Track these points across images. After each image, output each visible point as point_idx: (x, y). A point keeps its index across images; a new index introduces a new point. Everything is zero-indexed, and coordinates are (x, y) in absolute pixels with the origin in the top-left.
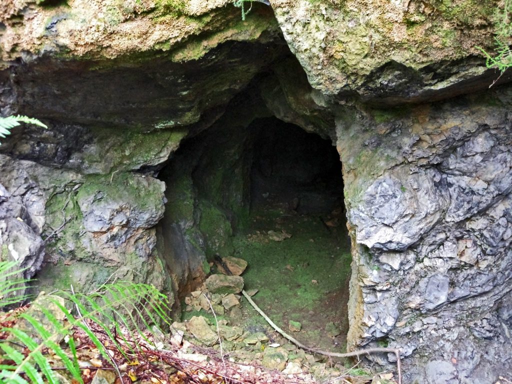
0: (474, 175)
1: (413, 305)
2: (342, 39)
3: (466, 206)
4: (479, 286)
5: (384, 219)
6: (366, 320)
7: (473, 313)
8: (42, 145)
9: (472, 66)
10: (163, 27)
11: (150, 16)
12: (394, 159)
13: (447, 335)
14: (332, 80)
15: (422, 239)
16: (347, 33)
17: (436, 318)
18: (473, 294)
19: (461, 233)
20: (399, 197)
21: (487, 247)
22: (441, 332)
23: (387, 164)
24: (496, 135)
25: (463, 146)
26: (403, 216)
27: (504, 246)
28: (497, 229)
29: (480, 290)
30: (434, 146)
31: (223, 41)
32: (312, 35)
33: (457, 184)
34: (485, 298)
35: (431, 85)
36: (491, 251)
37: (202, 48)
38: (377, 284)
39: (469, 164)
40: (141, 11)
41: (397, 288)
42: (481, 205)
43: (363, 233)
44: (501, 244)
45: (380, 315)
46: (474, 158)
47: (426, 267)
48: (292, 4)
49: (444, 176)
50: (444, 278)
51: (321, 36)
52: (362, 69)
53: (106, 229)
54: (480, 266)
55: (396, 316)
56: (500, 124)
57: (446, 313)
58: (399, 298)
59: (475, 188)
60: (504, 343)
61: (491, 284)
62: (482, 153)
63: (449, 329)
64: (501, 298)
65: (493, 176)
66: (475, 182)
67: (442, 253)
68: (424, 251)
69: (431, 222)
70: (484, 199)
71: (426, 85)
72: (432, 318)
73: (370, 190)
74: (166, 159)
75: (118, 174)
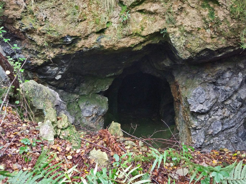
0: (226, 85)
1: (210, 133)
2: (190, 42)
3: (225, 96)
4: (231, 124)
5: (200, 101)
6: (193, 141)
7: (230, 134)
8: (68, 83)
9: (230, 49)
10: (134, 39)
11: (130, 36)
12: (200, 81)
13: (223, 143)
14: (186, 55)
15: (211, 109)
16: (192, 40)
17: (218, 138)
18: (229, 127)
19: (223, 106)
20: (204, 93)
21: (232, 110)
22: (220, 142)
23: (199, 83)
24: (232, 71)
25: (222, 75)
26: (206, 100)
27: (237, 110)
28: (235, 103)
29: (231, 125)
30: (213, 76)
31: (148, 43)
32: (181, 41)
33: (221, 89)
34: (233, 129)
35: (217, 55)
36: (233, 111)
37: (142, 46)
38: (197, 126)
39: (225, 81)
40: (128, 35)
41: (203, 128)
42: (229, 95)
43: (193, 107)
44: (236, 109)
45: (198, 139)
46: (226, 79)
47: (213, 119)
48: (175, 32)
49: (216, 86)
50: (220, 122)
51: (184, 41)
52: (197, 51)
53: (91, 115)
54: (230, 117)
55: (204, 138)
56: (234, 68)
57: (221, 135)
58: (204, 131)
59: (227, 90)
60: (241, 144)
61: (235, 123)
62: (229, 77)
63: (223, 141)
64: (238, 129)
65: (232, 85)
66: (226, 88)
67: (217, 113)
68: (211, 113)
69: (214, 102)
70: (230, 93)
71: (215, 55)
72: (216, 137)
73: (194, 92)
74: (108, 88)
75: (92, 94)
